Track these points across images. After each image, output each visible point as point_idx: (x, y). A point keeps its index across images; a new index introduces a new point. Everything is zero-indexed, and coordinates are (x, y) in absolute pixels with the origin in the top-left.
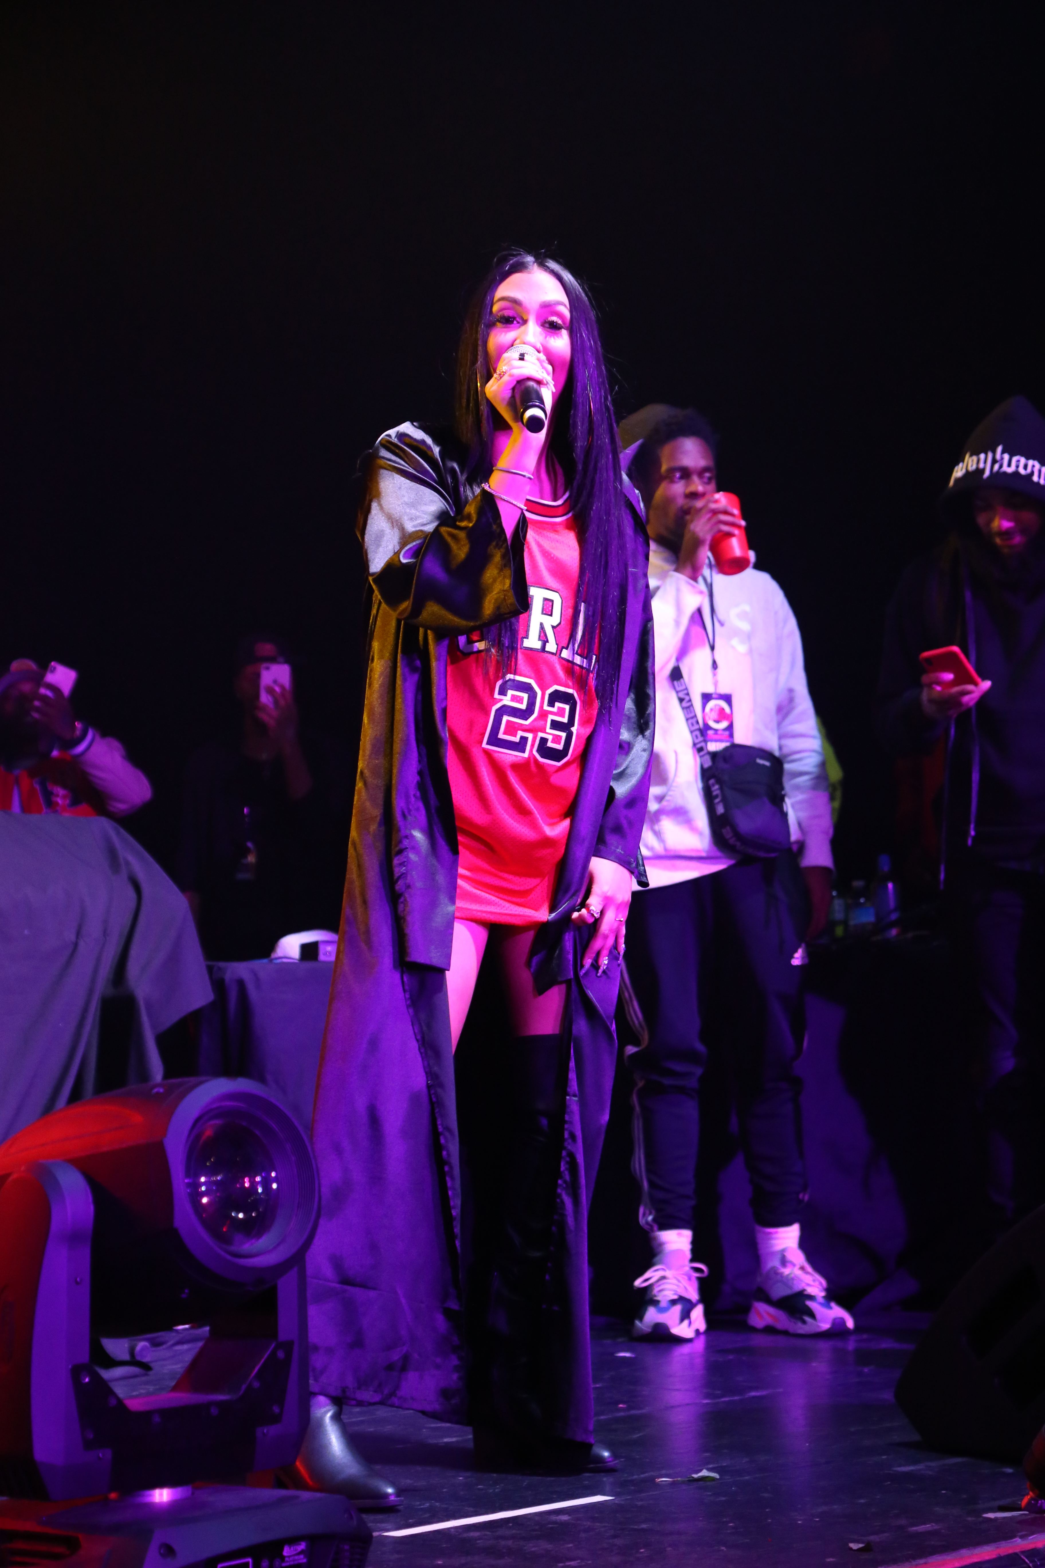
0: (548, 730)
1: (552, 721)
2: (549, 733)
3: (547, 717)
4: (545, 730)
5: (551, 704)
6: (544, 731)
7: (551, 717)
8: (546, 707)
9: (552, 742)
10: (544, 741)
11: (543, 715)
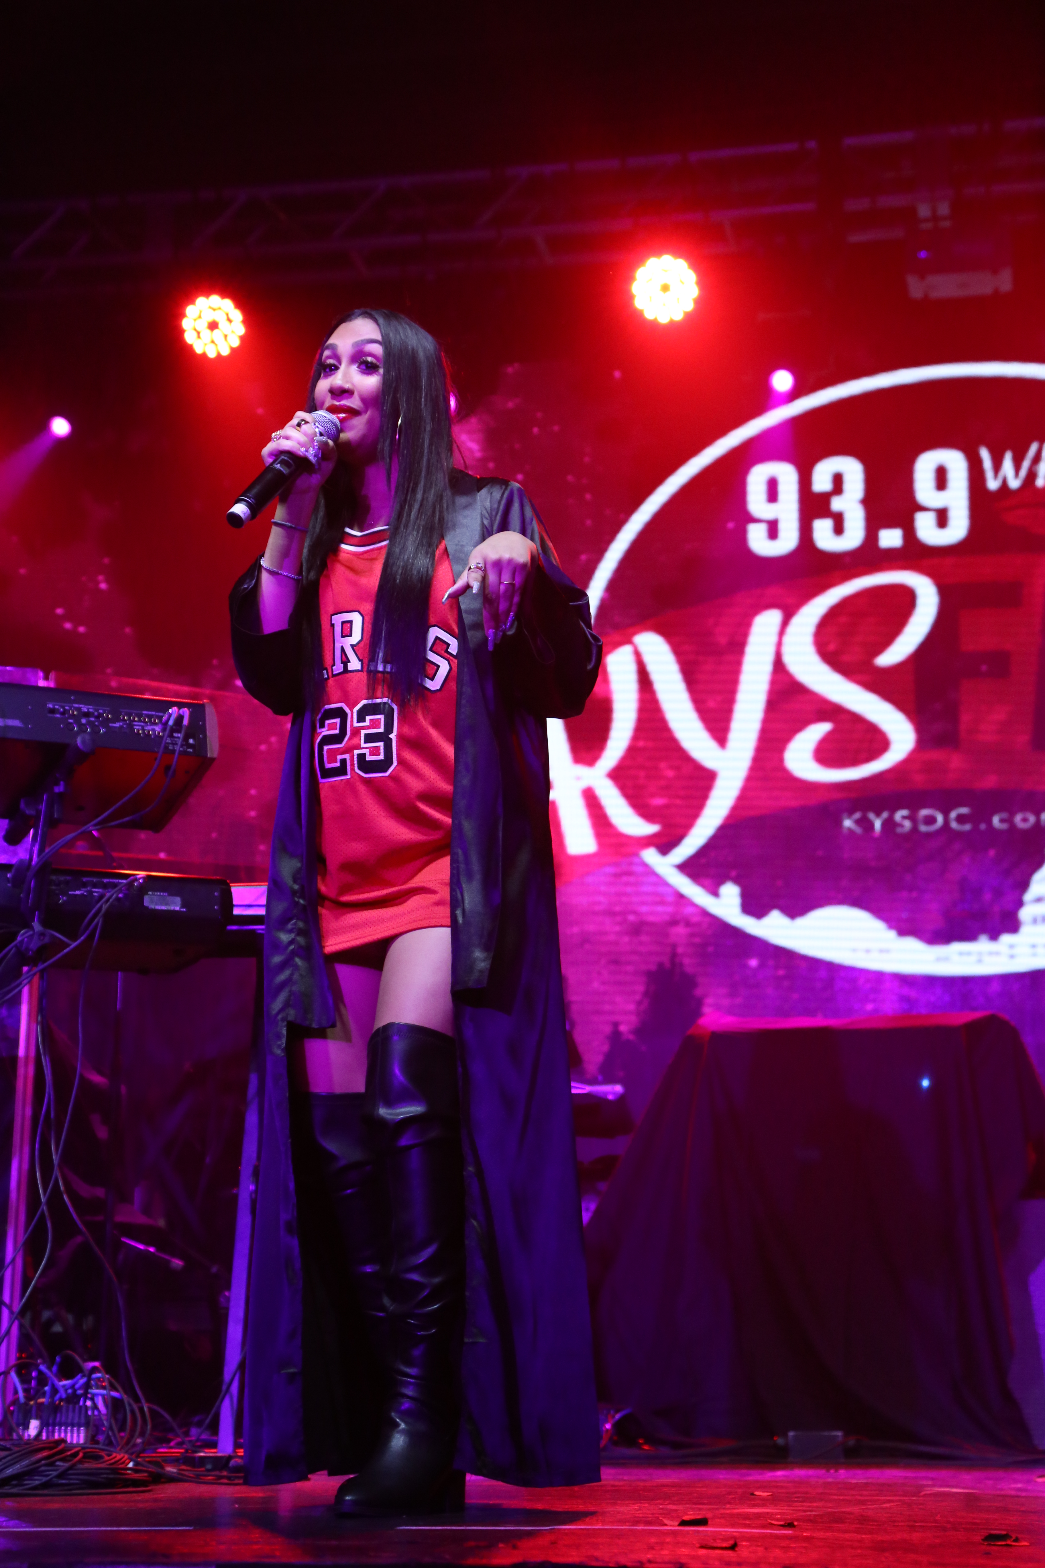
0: (363, 745)
1: (366, 735)
2: (365, 748)
3: (360, 733)
4: (360, 745)
5: (361, 719)
6: (358, 747)
7: (363, 732)
8: (356, 724)
9: (370, 755)
10: (362, 757)
11: (356, 732)
